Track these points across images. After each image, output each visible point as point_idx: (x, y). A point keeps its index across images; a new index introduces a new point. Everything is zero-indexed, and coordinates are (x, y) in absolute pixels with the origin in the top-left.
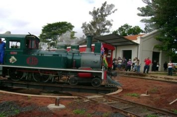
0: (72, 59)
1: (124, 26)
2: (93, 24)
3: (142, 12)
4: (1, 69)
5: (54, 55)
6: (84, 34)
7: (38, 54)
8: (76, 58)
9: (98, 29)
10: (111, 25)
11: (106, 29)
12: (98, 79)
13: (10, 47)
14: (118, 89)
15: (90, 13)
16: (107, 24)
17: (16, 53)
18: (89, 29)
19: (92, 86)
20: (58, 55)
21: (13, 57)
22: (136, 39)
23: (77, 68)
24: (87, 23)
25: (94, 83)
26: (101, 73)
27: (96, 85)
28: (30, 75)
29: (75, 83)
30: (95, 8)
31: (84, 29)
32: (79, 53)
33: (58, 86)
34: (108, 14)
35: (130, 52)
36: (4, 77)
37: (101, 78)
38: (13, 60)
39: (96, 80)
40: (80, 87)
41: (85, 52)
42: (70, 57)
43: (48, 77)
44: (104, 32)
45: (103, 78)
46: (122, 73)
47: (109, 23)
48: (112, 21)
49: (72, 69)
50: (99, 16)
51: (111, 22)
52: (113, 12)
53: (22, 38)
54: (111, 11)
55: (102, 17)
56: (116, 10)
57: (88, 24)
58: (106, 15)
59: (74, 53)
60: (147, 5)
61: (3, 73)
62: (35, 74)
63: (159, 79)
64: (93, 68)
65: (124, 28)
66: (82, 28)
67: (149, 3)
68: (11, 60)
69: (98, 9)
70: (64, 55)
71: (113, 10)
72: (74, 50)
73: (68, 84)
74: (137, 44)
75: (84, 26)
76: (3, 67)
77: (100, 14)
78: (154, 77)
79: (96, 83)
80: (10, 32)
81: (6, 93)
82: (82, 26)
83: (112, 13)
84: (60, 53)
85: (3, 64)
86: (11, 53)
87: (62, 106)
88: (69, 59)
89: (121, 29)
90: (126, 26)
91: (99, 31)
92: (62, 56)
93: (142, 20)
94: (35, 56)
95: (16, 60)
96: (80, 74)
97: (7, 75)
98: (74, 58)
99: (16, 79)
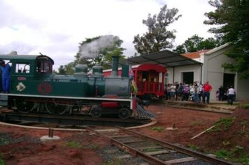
0: (95, 85)
1: (193, 38)
2: (149, 36)
3: (210, 18)
4: (7, 99)
5: (72, 80)
6: (136, 51)
7: (52, 80)
8: (99, 83)
9: (155, 44)
10: (174, 37)
11: (167, 43)
12: (127, 109)
13: (17, 71)
14: (151, 121)
15: (144, 22)
16: (168, 37)
17: (24, 79)
18: (143, 44)
19: (118, 118)
20: (76, 80)
21: (21, 84)
22: (199, 57)
23: (101, 97)
24: (140, 36)
25: (121, 114)
26: (129, 102)
27: (124, 117)
28: (43, 106)
29: (98, 115)
30: (150, 15)
31: (136, 44)
32: (102, 77)
33: (78, 118)
34: (169, 23)
35: (192, 74)
36: (10, 108)
37: (129, 108)
38: (21, 88)
39: (124, 110)
40: (104, 119)
41: (110, 77)
42: (91, 83)
43: (65, 107)
44: (165, 48)
45: (131, 108)
46: (176, 104)
47: (171, 35)
48: (175, 32)
49: (95, 97)
50: (157, 25)
51: (174, 34)
52: (177, 19)
53: (32, 60)
54: (174, 18)
55: (162, 26)
56: (181, 16)
57: (142, 38)
58: (166, 24)
59: (96, 78)
60: (216, 8)
61: (8, 103)
62: (48, 104)
63: (221, 110)
64: (120, 95)
65: (193, 41)
66: (134, 42)
67: (218, 6)
68: (18, 87)
69: (155, 16)
70: (84, 80)
71: (176, 16)
72: (97, 73)
73: (90, 116)
74: (200, 64)
75: (136, 40)
76: (9, 96)
77: (157, 22)
78: (215, 108)
79: (124, 114)
80: (16, 53)
81: (5, 126)
82: (133, 40)
83: (175, 21)
84: (79, 78)
85: (9, 93)
86: (19, 78)
87: (56, 138)
88: (91, 86)
89: (188, 43)
90: (196, 38)
91: (157, 46)
92: (82, 81)
93: (210, 30)
94: (49, 82)
95: (24, 87)
96: (103, 103)
97: (13, 106)
98: (97, 83)
99: (26, 110)
